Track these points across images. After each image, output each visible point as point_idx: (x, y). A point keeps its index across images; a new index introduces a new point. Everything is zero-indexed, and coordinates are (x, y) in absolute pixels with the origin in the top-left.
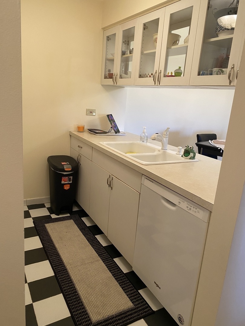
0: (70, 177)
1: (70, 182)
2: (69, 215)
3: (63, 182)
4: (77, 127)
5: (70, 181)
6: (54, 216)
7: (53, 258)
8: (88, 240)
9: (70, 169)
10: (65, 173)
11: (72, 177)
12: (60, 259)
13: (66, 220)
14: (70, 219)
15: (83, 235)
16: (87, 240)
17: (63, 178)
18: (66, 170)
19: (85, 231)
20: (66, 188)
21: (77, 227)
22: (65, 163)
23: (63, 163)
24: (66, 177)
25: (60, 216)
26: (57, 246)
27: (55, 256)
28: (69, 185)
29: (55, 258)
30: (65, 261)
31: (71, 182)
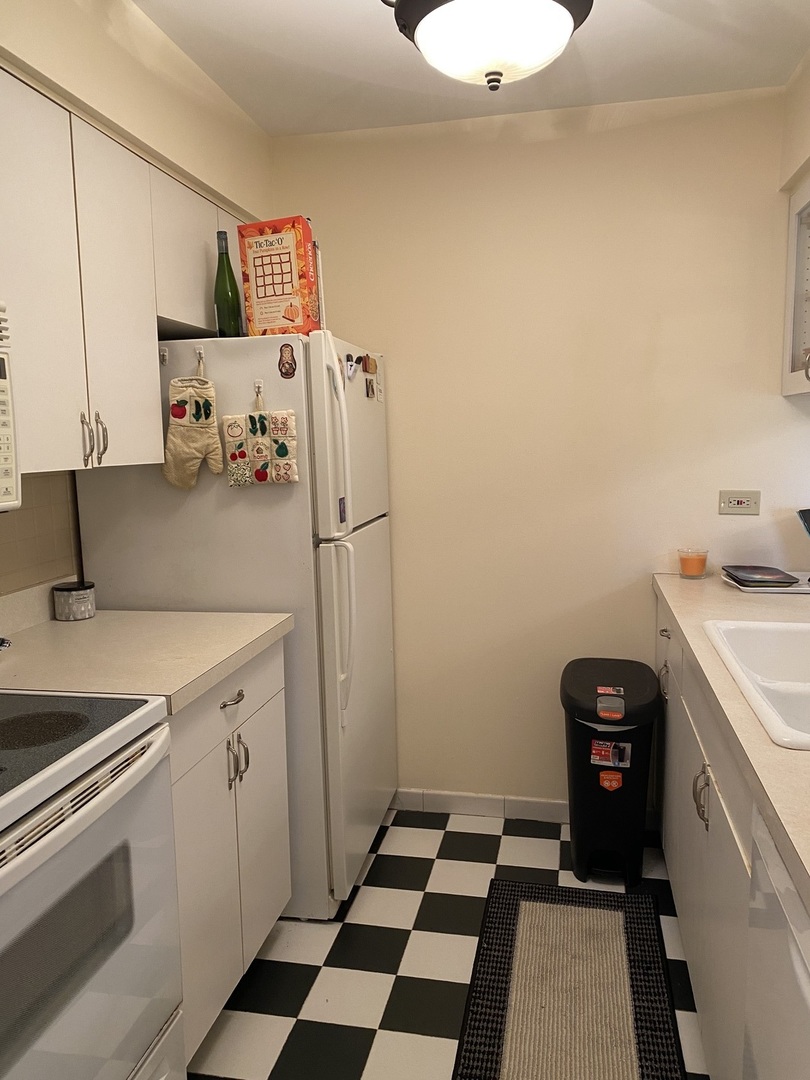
0: (622, 745)
1: (622, 765)
2: (621, 889)
3: (595, 760)
4: (677, 558)
5: (621, 760)
6: (567, 880)
7: (475, 1039)
8: (636, 1020)
9: (619, 716)
10: (601, 728)
11: (628, 747)
12: (498, 1055)
13: (600, 906)
14: (616, 908)
15: (628, 989)
16: (631, 1018)
17: (597, 745)
18: (602, 714)
19: (648, 975)
20: (606, 784)
21: (624, 948)
22: (610, 690)
23: (601, 690)
24: (608, 741)
25: (590, 886)
26: (515, 997)
27: (486, 1037)
28: (619, 776)
29: (481, 1044)
30: (506, 1071)
31: (627, 764)
